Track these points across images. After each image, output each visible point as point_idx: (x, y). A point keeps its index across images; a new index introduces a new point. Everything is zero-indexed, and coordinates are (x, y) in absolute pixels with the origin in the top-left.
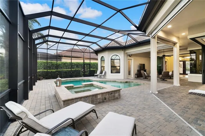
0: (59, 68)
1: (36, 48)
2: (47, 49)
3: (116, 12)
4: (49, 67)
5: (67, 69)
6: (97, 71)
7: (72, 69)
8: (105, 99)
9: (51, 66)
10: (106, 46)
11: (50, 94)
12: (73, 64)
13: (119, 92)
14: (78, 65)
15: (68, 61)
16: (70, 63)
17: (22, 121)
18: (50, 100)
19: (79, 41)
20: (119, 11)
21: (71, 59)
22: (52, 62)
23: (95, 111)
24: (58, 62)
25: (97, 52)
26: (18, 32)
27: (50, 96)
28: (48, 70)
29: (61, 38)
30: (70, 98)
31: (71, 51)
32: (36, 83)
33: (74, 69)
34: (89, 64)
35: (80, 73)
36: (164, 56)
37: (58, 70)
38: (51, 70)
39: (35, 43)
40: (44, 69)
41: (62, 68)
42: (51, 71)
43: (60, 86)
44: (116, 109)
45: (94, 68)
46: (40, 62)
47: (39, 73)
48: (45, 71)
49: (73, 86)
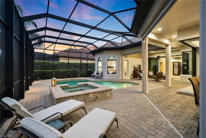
0: (56, 68)
1: (33, 49)
2: (44, 49)
3: (109, 15)
4: (46, 67)
5: (64, 69)
6: (94, 72)
7: (69, 70)
8: (97, 98)
9: (49, 67)
10: (102, 47)
11: (46, 94)
12: (71, 65)
13: (110, 92)
14: (75, 65)
15: (65, 61)
16: (67, 63)
17: (15, 112)
18: (45, 99)
19: (76, 41)
20: (112, 14)
21: (68, 60)
22: (49, 63)
23: (84, 108)
24: (56, 62)
25: (94, 53)
26: (14, 34)
27: (46, 95)
28: (45, 71)
29: (58, 38)
30: (63, 96)
31: (69, 52)
32: (32, 83)
33: (72, 70)
34: (87, 65)
35: (77, 74)
36: (159, 57)
37: (55, 70)
38: (48, 70)
39: (32, 44)
40: (41, 70)
41: (59, 68)
42: (48, 72)
43: (55, 86)
44: (105, 107)
45: (91, 69)
46: (37, 62)
47: (37, 73)
48: (42, 72)
49: (68, 86)
